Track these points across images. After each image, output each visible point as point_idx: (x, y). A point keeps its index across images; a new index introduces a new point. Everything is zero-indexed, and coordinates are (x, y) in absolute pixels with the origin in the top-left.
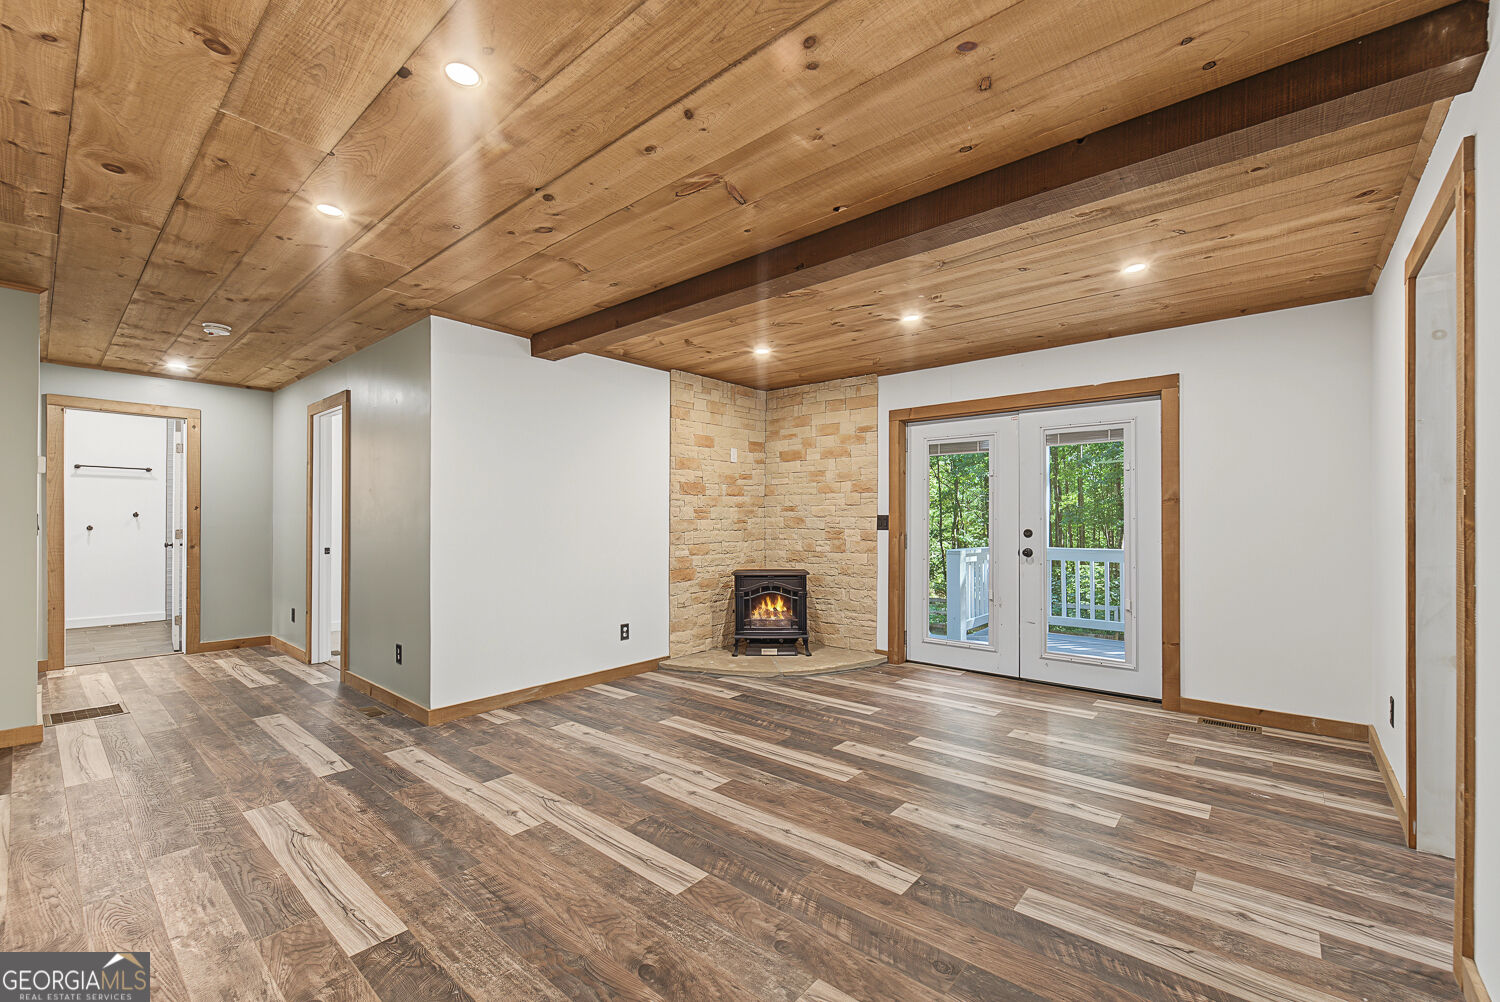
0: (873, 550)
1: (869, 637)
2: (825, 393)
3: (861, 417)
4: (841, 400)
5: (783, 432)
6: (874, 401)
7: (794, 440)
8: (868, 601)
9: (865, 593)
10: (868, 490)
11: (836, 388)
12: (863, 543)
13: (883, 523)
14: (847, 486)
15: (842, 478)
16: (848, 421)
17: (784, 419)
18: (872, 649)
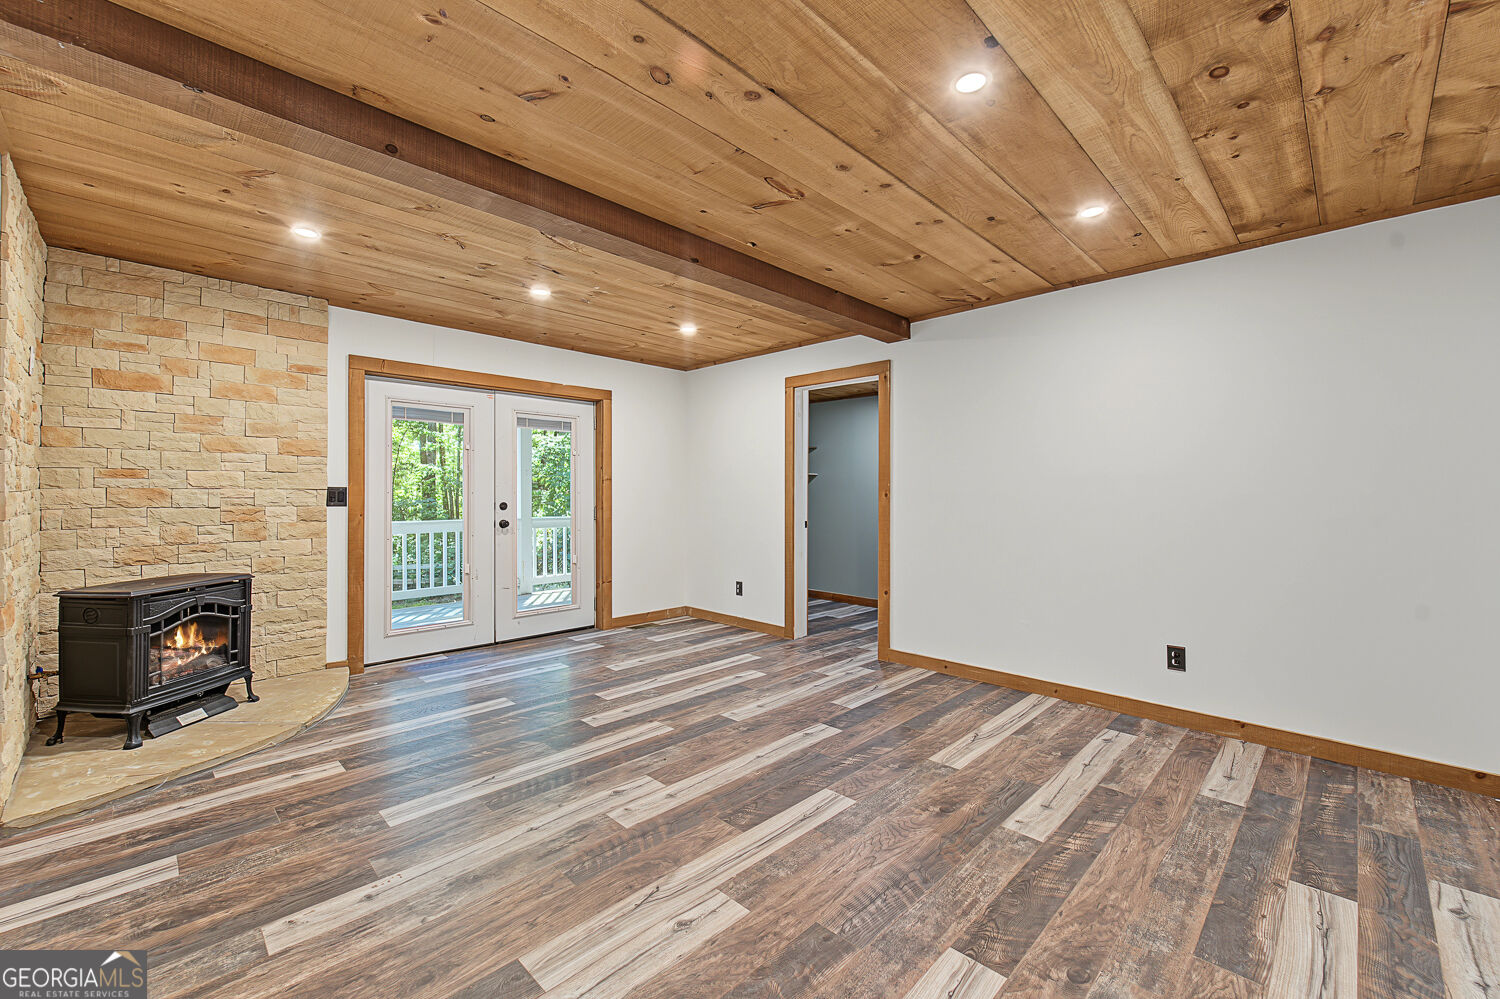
0: (320, 535)
1: (315, 651)
2: (219, 297)
3: (302, 352)
4: (259, 318)
5: (100, 334)
6: (321, 335)
7: (142, 356)
8: (316, 603)
9: (308, 592)
10: (312, 453)
11: (245, 296)
12: (302, 525)
13: (336, 497)
14: (272, 444)
15: (260, 432)
16: (273, 351)
17: (107, 312)
18: (320, 664)
